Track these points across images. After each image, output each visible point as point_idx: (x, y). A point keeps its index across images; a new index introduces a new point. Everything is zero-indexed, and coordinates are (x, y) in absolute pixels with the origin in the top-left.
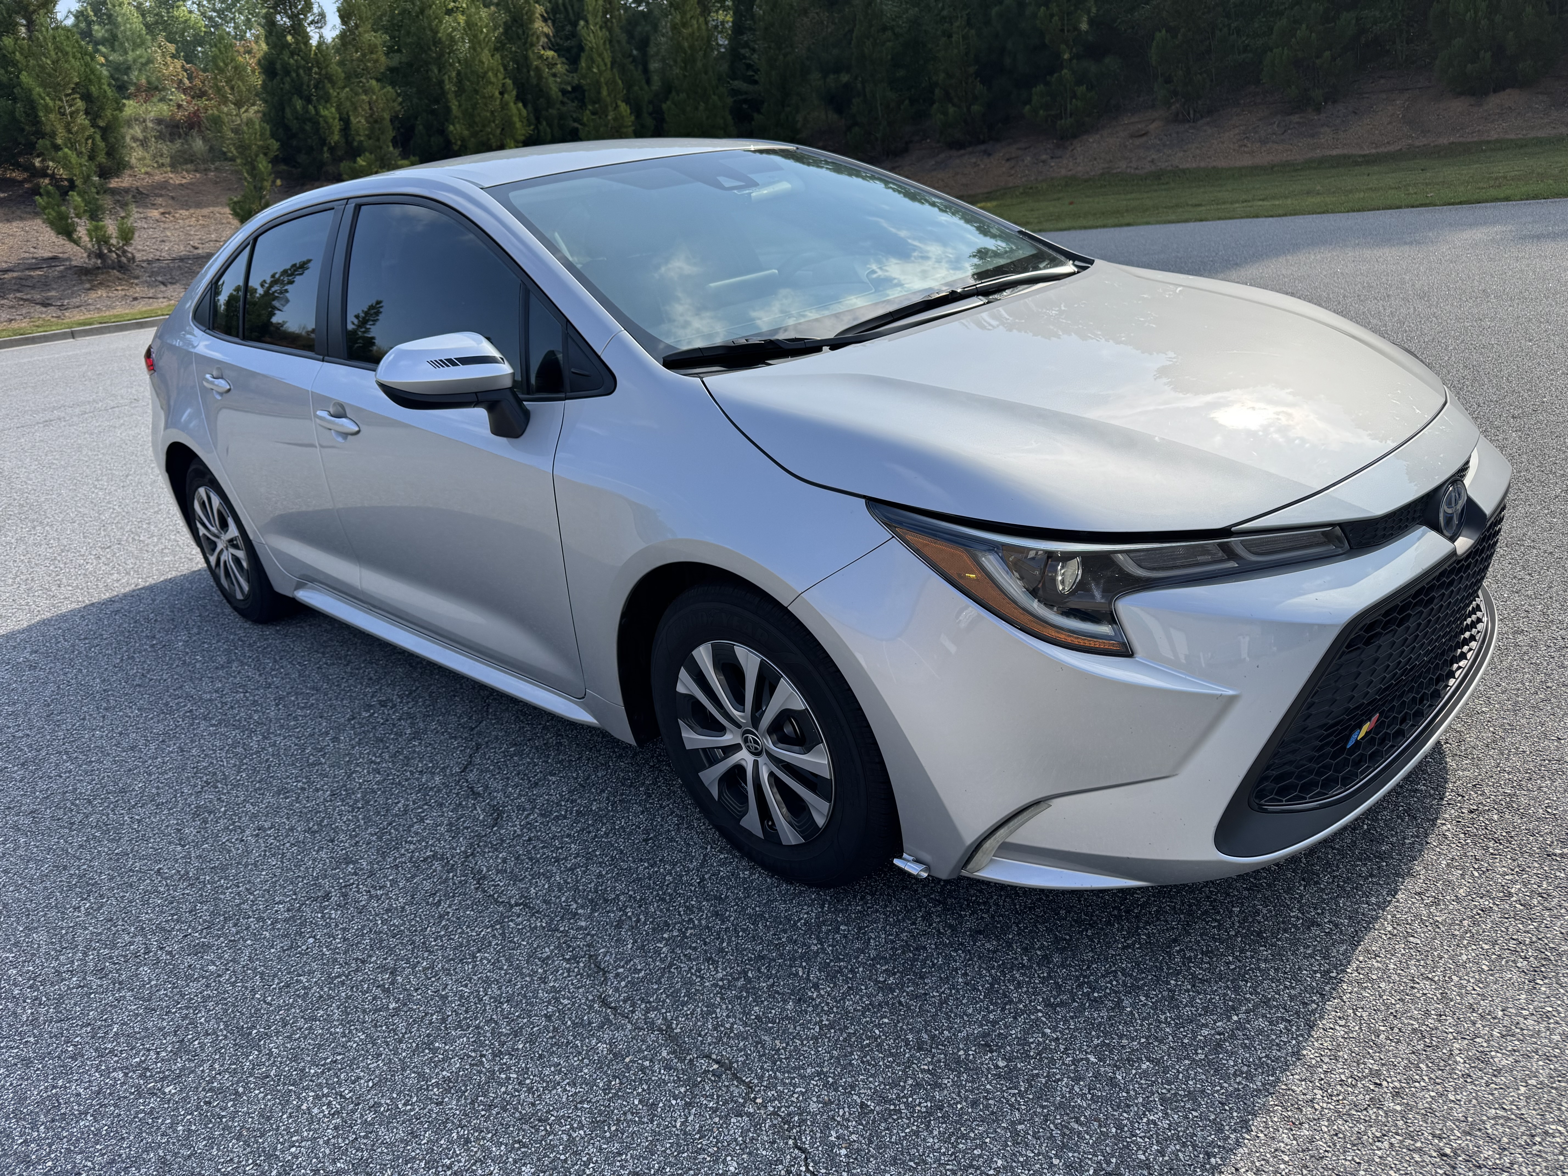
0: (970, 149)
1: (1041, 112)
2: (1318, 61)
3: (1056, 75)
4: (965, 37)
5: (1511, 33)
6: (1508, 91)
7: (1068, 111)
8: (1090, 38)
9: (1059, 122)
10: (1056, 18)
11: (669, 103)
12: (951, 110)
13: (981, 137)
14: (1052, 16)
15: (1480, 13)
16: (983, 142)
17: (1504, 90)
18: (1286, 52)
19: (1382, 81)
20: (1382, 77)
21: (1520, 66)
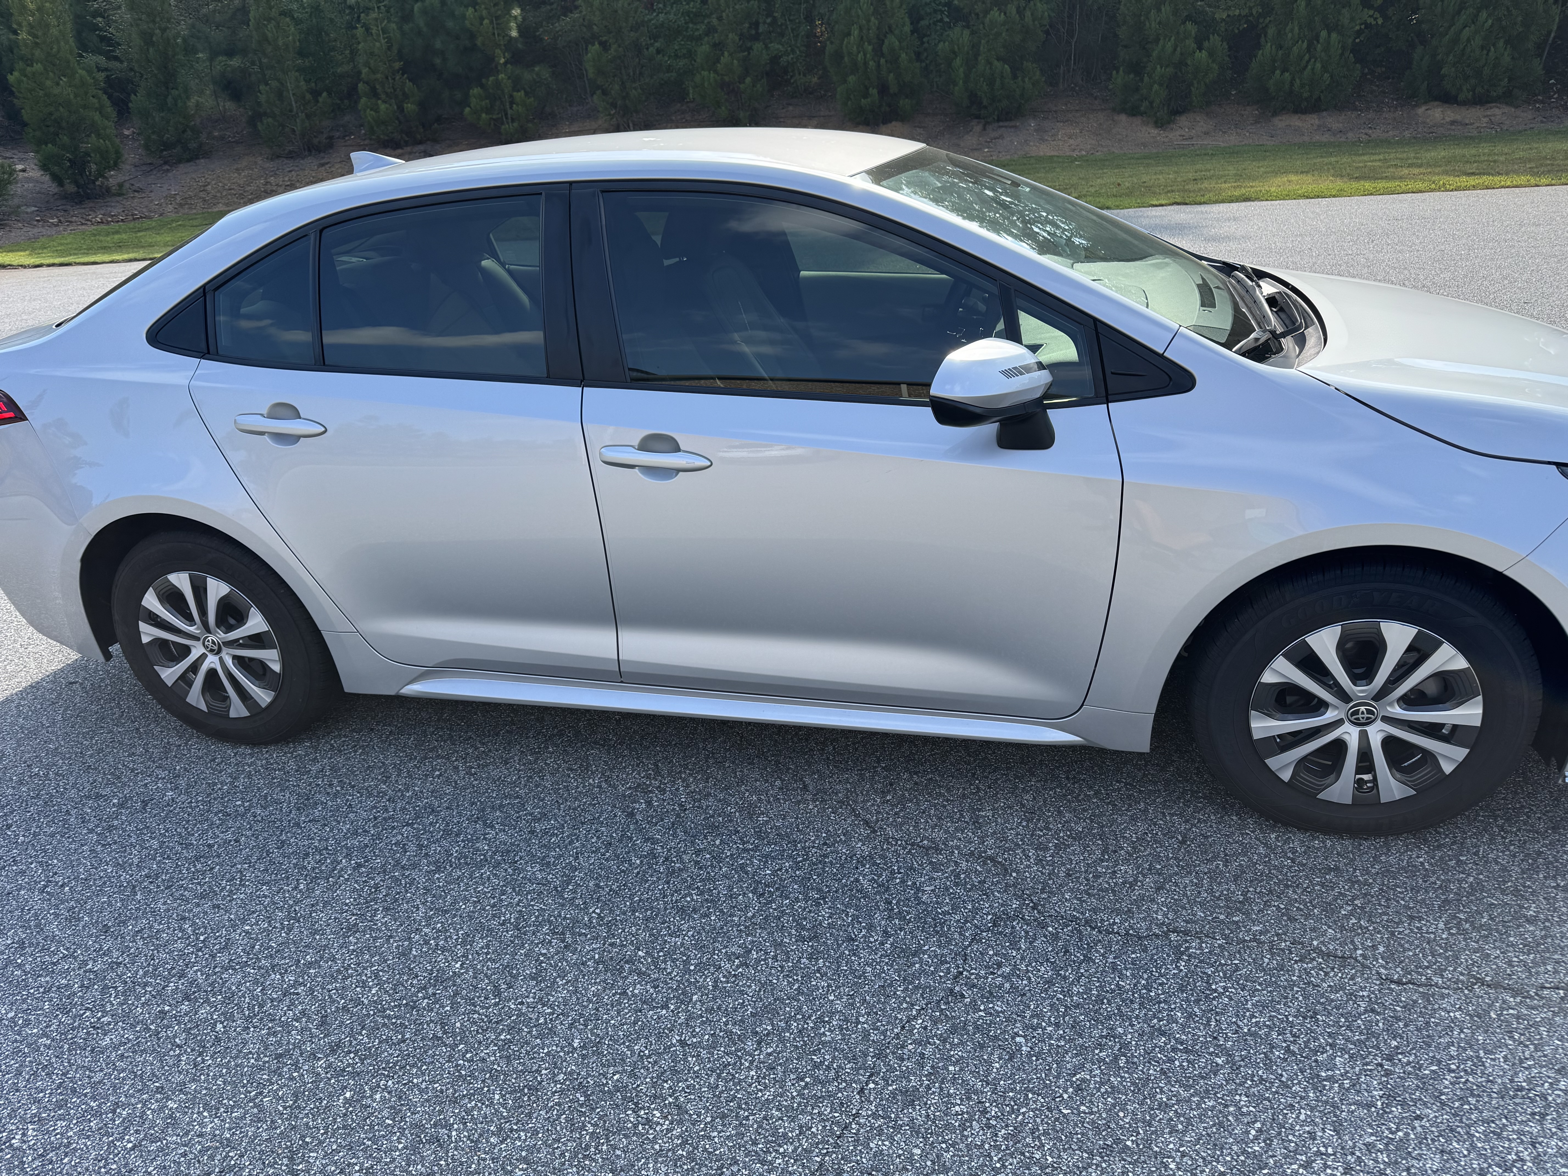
0: (409, 149)
1: (484, 115)
2: (742, 86)
3: (491, 79)
4: (384, 31)
5: (892, 75)
6: (894, 123)
7: (509, 116)
8: (520, 46)
9: (503, 127)
10: (486, 21)
11: (16, 74)
12: (383, 107)
13: (418, 136)
14: (482, 19)
15: (868, 56)
16: (420, 143)
17: (891, 122)
18: (712, 75)
19: (791, 108)
20: (790, 104)
21: (901, 102)
